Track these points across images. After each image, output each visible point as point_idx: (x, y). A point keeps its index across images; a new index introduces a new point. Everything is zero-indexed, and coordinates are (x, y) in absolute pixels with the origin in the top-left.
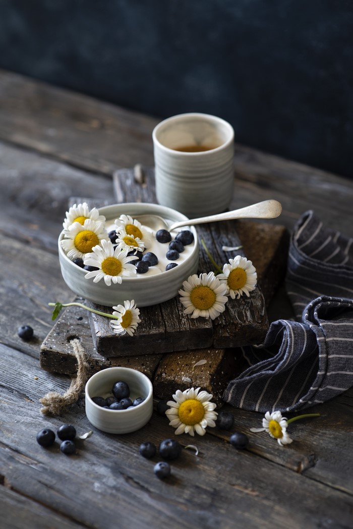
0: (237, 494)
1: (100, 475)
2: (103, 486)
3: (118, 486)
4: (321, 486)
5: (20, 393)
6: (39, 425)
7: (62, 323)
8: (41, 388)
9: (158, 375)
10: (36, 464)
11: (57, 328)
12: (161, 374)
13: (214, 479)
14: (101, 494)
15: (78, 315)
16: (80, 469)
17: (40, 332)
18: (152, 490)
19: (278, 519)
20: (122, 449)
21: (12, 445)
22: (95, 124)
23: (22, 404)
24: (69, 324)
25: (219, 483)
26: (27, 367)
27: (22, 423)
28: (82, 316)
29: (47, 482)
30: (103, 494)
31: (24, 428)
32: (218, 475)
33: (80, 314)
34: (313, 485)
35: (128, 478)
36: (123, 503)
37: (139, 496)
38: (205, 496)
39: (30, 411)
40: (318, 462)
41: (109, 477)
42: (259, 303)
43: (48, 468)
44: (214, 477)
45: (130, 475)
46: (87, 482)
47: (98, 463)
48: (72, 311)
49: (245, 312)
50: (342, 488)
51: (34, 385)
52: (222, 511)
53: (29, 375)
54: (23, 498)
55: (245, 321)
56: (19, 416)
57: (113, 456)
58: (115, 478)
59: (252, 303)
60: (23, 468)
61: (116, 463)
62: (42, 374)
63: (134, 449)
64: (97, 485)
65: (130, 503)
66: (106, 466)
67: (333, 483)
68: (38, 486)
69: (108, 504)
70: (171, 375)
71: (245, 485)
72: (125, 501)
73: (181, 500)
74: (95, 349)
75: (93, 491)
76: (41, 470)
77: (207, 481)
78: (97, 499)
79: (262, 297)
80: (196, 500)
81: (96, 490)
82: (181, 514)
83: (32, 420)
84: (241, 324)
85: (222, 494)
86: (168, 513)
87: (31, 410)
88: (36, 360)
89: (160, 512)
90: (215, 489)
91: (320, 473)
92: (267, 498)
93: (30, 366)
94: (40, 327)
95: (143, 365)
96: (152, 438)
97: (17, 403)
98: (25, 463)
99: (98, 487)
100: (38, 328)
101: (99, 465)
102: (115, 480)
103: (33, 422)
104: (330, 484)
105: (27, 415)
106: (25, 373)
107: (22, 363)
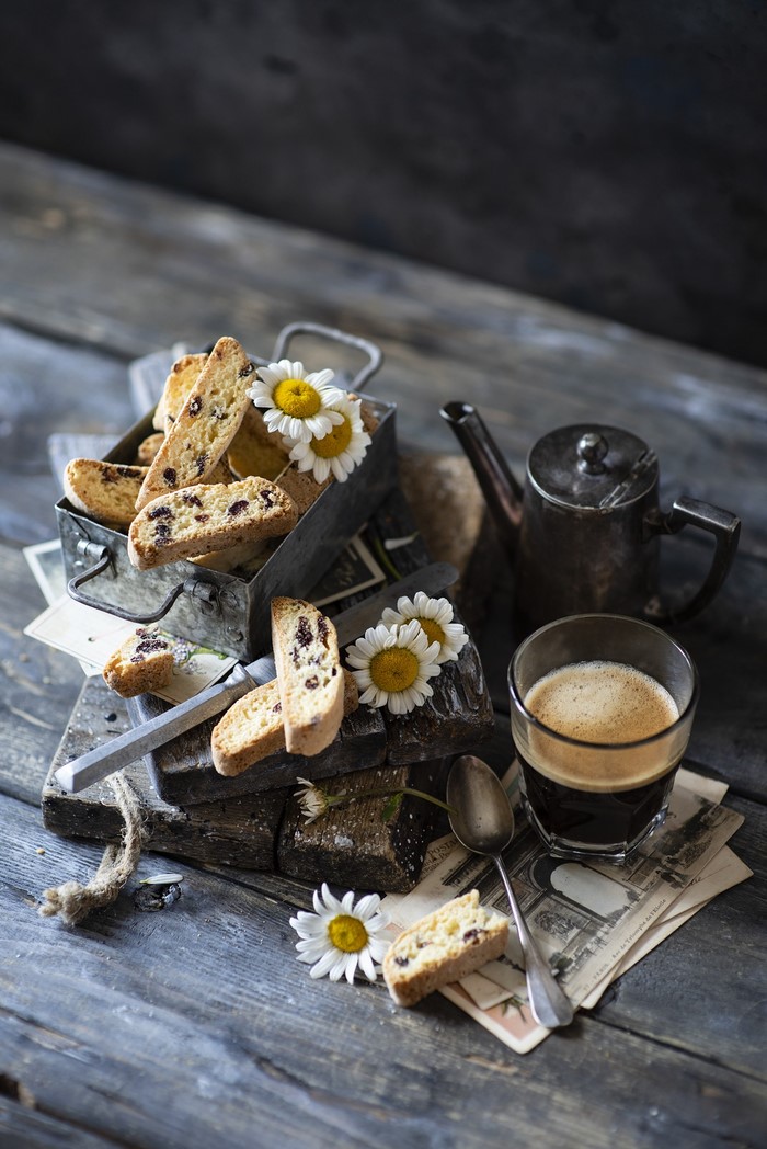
0: (478, 1075)
1: (206, 1059)
2: (215, 1084)
3: (245, 1081)
4: (635, 1042)
5: (15, 889)
6: (65, 958)
7: (78, 732)
8: (55, 872)
9: (286, 836)
10: (75, 1048)
11: (70, 745)
12: (293, 832)
13: (427, 1047)
14: (213, 1102)
15: (106, 708)
16: (164, 1051)
17: (29, 741)
18: (312, 1082)
19: (563, 1122)
20: (240, 997)
21: (21, 1009)
22: (53, 219)
23: (22, 913)
24: (91, 733)
25: (440, 1054)
26: (17, 828)
27: (32, 957)
28: (115, 712)
29: (105, 1087)
30: (219, 1102)
31: (37, 969)
32: (433, 1037)
33: (109, 706)
34: (619, 1041)
35: (262, 1061)
36: (262, 1119)
37: (288, 1099)
38: (416, 1087)
39: (42, 929)
40: (621, 988)
41: (224, 1063)
42: (472, 669)
43: (101, 1054)
44: (427, 1042)
45: (264, 1054)
46: (183, 1078)
47: (198, 1035)
48: (91, 701)
49: (446, 691)
50: (676, 1042)
51: (40, 869)
52: (455, 1116)
53: (25, 845)
54: (65, 1128)
55: (448, 712)
56: (21, 943)
57: (223, 1014)
58: (235, 1063)
59: (457, 668)
60: (51, 1060)
61: (231, 1029)
62: (50, 841)
63: (263, 995)
64: (203, 1082)
65: (274, 1117)
66: (213, 1038)
67: (657, 1032)
68: (89, 1097)
69: (232, 1123)
70: (313, 835)
71: (488, 1052)
72: (262, 1112)
73: (372, 1100)
74: (152, 788)
75: (199, 1098)
76: (86, 1060)
77: (416, 1051)
78: (208, 1115)
79: (474, 653)
80: (400, 1096)
81: (203, 1094)
82: (376, 1129)
83: (51, 949)
84: (441, 720)
85: (449, 1078)
86: (352, 1130)
87: (43, 925)
88: (33, 809)
89: (335, 1131)
90: (433, 1069)
91: (629, 1013)
92: (535, 1078)
93: (25, 824)
94: (25, 730)
95: (253, 816)
96: (293, 966)
97: (12, 913)
98: (52, 1047)
99: (208, 1089)
100: (22, 733)
101: (200, 1038)
102: (237, 1068)
103: (53, 953)
104: (651, 1035)
105: (38, 938)
106: (16, 841)
107: (5, 820)
